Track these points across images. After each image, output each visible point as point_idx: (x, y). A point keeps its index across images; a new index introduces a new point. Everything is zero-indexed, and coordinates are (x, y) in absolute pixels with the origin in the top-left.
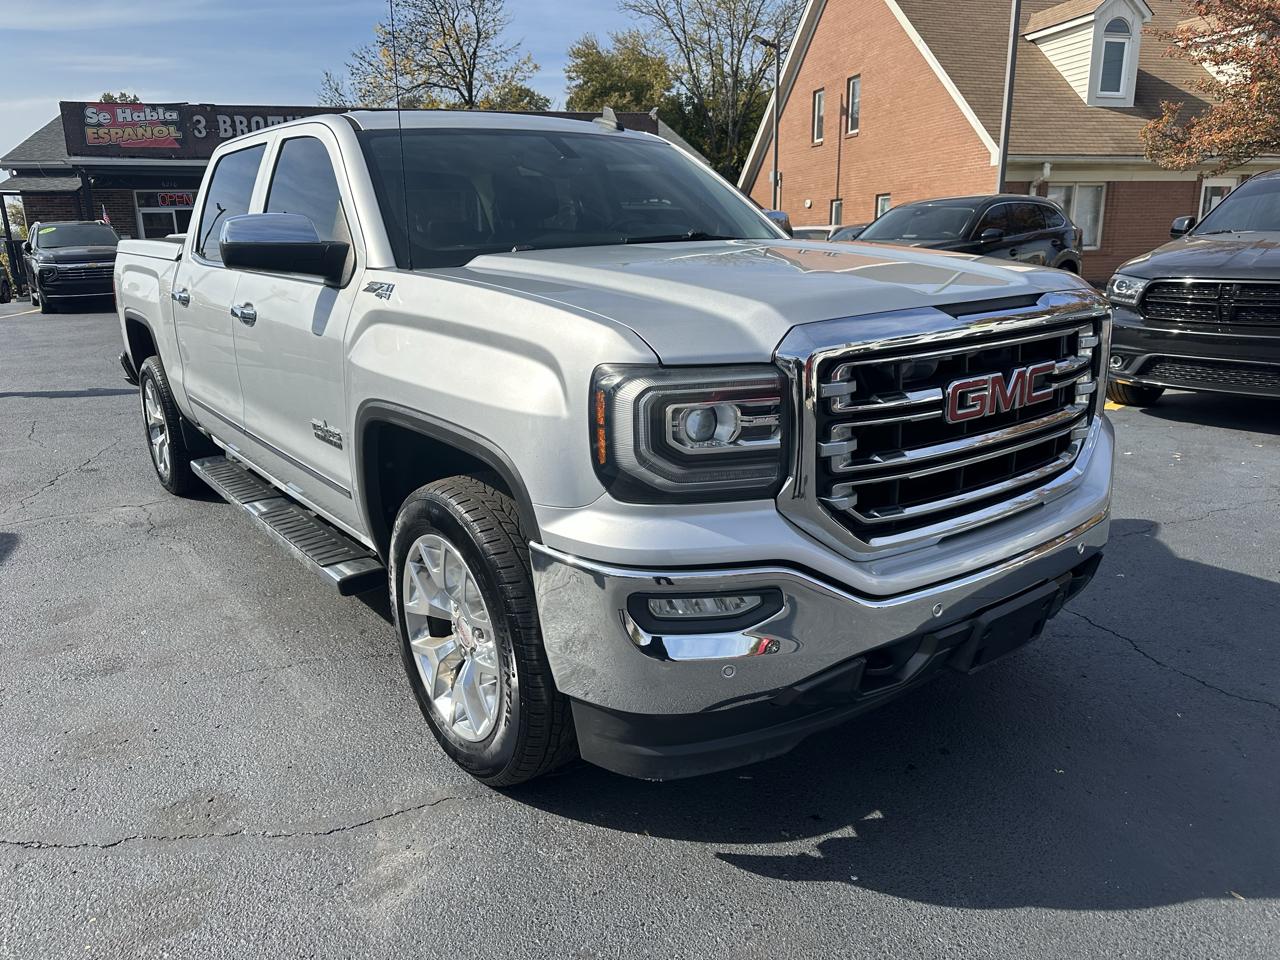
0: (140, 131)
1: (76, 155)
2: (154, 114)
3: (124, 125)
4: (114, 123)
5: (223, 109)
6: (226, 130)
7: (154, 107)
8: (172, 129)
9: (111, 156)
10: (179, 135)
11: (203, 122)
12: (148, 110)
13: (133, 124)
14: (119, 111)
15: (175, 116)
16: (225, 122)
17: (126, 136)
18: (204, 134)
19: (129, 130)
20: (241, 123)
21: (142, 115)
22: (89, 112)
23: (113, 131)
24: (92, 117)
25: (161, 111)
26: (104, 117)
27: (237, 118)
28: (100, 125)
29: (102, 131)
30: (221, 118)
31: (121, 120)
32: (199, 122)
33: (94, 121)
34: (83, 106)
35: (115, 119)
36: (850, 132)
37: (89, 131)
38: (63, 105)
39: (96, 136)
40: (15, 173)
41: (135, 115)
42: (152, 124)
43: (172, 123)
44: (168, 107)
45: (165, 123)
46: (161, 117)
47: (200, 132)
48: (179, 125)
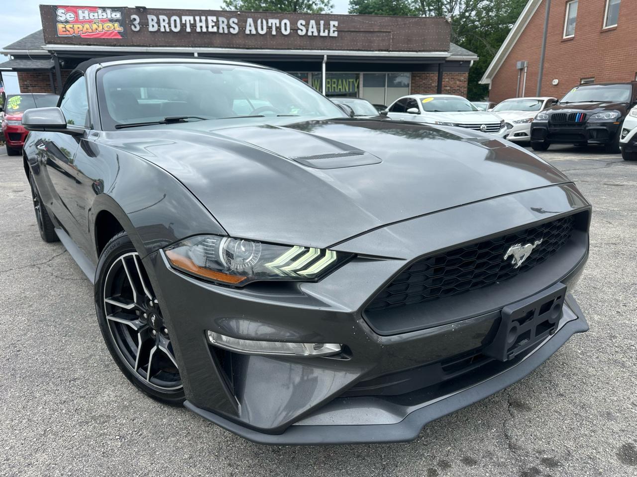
0: (95, 26)
1: (50, 43)
2: (104, 14)
3: (83, 22)
4: (77, 21)
5: (152, 11)
6: (153, 26)
7: (104, 9)
8: (116, 25)
9: (74, 44)
10: (121, 29)
11: (138, 20)
12: (100, 11)
13: (90, 22)
14: (80, 12)
15: (118, 15)
16: (152, 20)
17: (85, 29)
18: (138, 28)
19: (87, 26)
20: (164, 20)
21: (96, 14)
22: (60, 12)
23: (76, 26)
24: (61, 15)
25: (109, 11)
26: (70, 16)
27: (161, 17)
28: (67, 22)
29: (68, 26)
30: (150, 17)
31: (81, 18)
32: (135, 19)
33: (62, 19)
34: (55, 8)
35: (77, 17)
36: (605, 28)
37: (60, 26)
38: (42, 7)
39: (64, 30)
40: (13, 58)
41: (92, 14)
42: (103, 21)
43: (117, 21)
44: (114, 9)
45: (111, 21)
46: (109, 17)
47: (135, 27)
48: (121, 22)
